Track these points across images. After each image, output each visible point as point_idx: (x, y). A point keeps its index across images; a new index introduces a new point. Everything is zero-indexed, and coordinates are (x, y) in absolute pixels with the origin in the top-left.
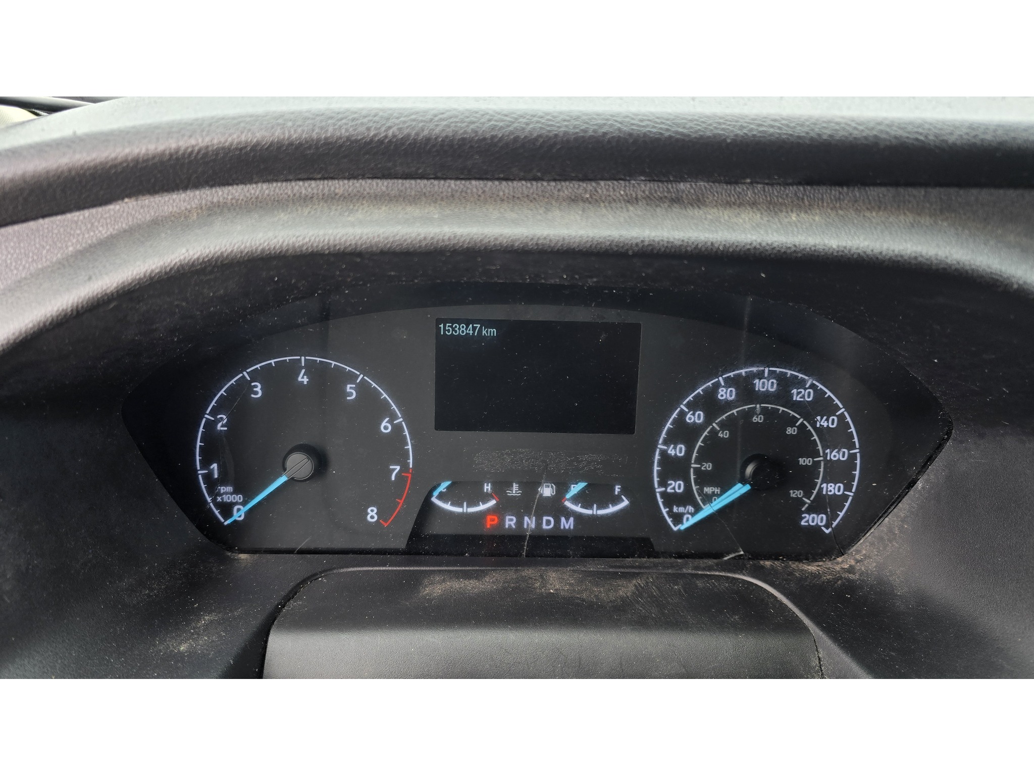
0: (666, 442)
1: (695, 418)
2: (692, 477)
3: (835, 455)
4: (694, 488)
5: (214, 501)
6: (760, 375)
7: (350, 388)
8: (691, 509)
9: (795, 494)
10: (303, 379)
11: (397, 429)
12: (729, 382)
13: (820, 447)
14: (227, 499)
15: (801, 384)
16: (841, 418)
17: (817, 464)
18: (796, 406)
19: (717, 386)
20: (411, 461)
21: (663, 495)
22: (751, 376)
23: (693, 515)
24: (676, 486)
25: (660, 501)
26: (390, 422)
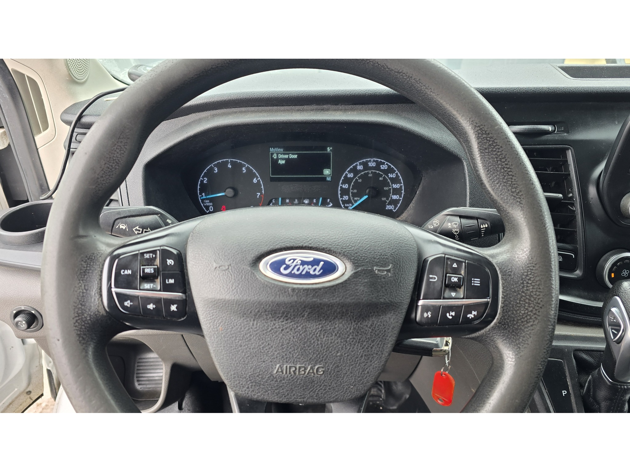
0: (342, 184)
1: (351, 175)
2: (351, 194)
3: (395, 186)
4: (352, 198)
5: (204, 205)
6: (370, 161)
7: (244, 169)
8: (351, 205)
9: (384, 199)
10: (230, 166)
11: (259, 181)
12: (360, 164)
13: (390, 184)
14: (207, 204)
15: (383, 163)
16: (397, 174)
17: (390, 189)
18: (382, 171)
19: (357, 165)
20: (263, 192)
21: (342, 200)
22: (367, 162)
23: (351, 207)
24: (346, 198)
25: (341, 202)
26: (256, 179)
